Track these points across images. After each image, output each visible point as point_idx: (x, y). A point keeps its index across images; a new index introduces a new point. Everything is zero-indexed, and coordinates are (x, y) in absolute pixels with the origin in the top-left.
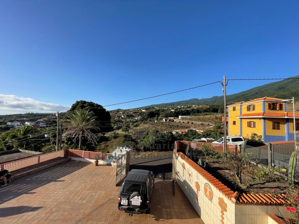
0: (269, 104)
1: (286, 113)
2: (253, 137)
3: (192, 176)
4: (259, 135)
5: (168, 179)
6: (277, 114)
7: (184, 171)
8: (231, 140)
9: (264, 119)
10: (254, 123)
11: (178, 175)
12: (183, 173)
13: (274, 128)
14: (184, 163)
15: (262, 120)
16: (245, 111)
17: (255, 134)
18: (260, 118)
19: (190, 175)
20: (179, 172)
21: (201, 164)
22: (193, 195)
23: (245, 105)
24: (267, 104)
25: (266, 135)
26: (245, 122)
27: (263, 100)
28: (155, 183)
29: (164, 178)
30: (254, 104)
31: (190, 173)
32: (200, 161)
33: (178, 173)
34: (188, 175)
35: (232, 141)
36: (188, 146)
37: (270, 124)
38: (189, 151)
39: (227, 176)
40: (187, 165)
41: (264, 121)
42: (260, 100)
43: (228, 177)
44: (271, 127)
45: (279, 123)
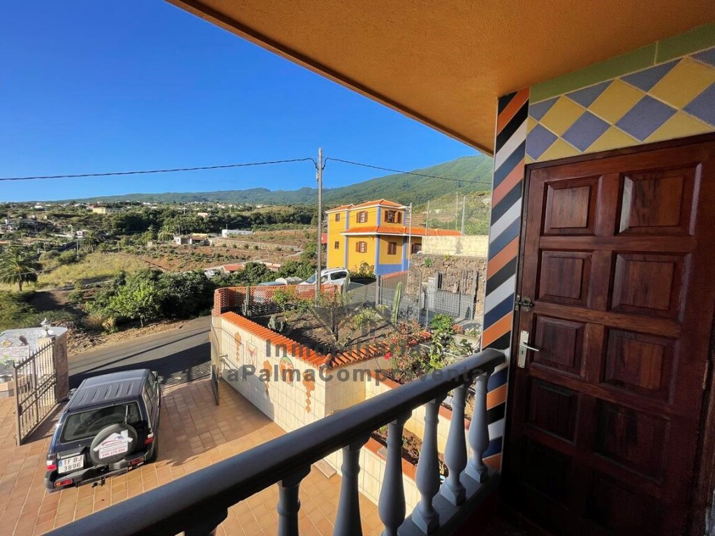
0: (386, 212)
1: (404, 227)
2: (363, 269)
3: (256, 354)
4: (370, 265)
5: (199, 378)
6: (395, 229)
7: (238, 349)
8: (329, 277)
9: (379, 236)
10: (366, 244)
11: (225, 363)
12: (238, 354)
13: (389, 253)
14: (238, 333)
15: (376, 239)
16: (354, 224)
17: (366, 264)
18: (373, 236)
19: (252, 353)
20: (227, 356)
21: (274, 327)
22: (258, 389)
23: (355, 210)
24: (383, 211)
25: (380, 263)
26: (353, 242)
27: (378, 205)
28: (167, 396)
29: (190, 379)
30: (366, 210)
31: (252, 348)
32: (272, 322)
33: (224, 358)
34: (249, 353)
35: (332, 279)
36: (247, 296)
37: (385, 244)
38: (250, 307)
39: (318, 337)
40: (246, 335)
41: (379, 241)
42: (374, 204)
43: (319, 339)
44: (387, 251)
45: (395, 244)
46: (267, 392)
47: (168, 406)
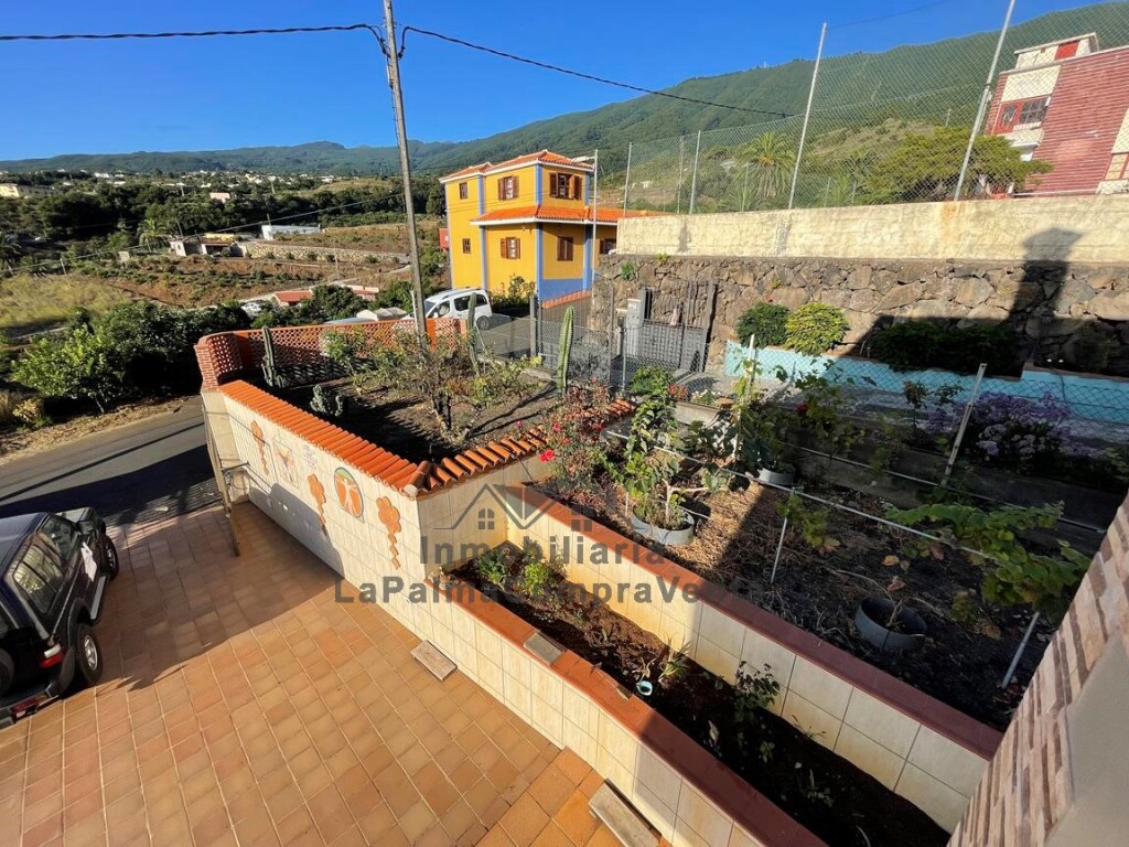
0: (553, 176)
1: (586, 208)
2: (514, 289)
3: (293, 462)
4: (528, 281)
6: (569, 210)
7: (262, 453)
8: (452, 305)
9: (540, 226)
10: (518, 242)
11: (249, 477)
12: (263, 460)
13: (561, 258)
14: (255, 423)
15: (535, 231)
16: (493, 203)
17: (520, 280)
18: (529, 226)
19: (285, 460)
20: (248, 464)
21: (321, 407)
23: (496, 172)
24: (546, 173)
25: (545, 278)
26: (496, 238)
27: (537, 161)
30: (515, 174)
31: (286, 452)
32: (318, 399)
33: (245, 467)
34: (281, 462)
35: (458, 309)
37: (552, 241)
39: (416, 422)
40: (269, 428)
41: (541, 234)
42: (530, 159)
43: (417, 427)
44: (556, 257)
45: (570, 241)
46: (324, 528)
47: (136, 565)
